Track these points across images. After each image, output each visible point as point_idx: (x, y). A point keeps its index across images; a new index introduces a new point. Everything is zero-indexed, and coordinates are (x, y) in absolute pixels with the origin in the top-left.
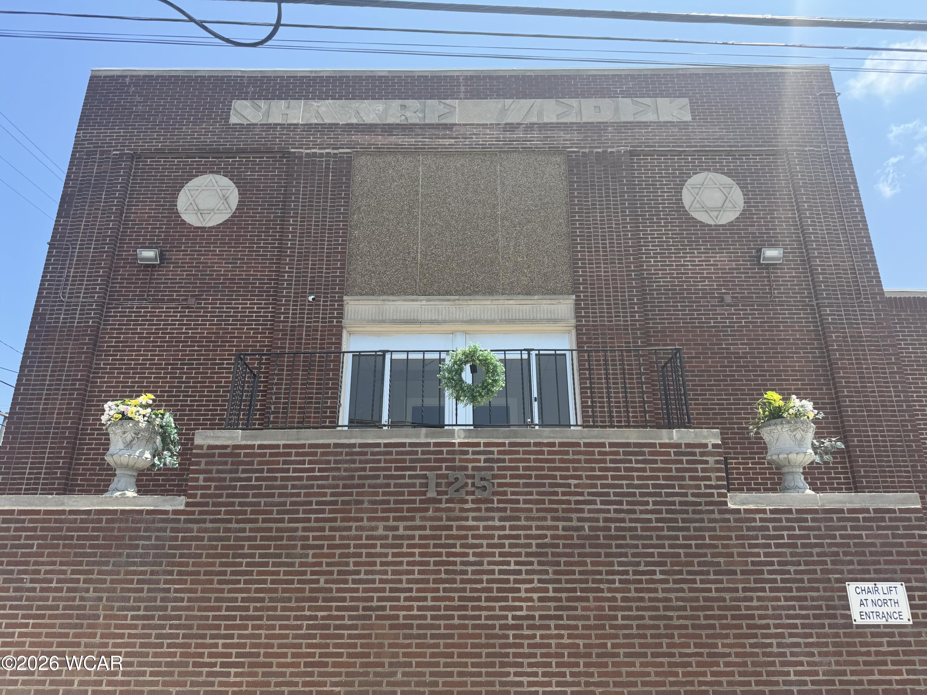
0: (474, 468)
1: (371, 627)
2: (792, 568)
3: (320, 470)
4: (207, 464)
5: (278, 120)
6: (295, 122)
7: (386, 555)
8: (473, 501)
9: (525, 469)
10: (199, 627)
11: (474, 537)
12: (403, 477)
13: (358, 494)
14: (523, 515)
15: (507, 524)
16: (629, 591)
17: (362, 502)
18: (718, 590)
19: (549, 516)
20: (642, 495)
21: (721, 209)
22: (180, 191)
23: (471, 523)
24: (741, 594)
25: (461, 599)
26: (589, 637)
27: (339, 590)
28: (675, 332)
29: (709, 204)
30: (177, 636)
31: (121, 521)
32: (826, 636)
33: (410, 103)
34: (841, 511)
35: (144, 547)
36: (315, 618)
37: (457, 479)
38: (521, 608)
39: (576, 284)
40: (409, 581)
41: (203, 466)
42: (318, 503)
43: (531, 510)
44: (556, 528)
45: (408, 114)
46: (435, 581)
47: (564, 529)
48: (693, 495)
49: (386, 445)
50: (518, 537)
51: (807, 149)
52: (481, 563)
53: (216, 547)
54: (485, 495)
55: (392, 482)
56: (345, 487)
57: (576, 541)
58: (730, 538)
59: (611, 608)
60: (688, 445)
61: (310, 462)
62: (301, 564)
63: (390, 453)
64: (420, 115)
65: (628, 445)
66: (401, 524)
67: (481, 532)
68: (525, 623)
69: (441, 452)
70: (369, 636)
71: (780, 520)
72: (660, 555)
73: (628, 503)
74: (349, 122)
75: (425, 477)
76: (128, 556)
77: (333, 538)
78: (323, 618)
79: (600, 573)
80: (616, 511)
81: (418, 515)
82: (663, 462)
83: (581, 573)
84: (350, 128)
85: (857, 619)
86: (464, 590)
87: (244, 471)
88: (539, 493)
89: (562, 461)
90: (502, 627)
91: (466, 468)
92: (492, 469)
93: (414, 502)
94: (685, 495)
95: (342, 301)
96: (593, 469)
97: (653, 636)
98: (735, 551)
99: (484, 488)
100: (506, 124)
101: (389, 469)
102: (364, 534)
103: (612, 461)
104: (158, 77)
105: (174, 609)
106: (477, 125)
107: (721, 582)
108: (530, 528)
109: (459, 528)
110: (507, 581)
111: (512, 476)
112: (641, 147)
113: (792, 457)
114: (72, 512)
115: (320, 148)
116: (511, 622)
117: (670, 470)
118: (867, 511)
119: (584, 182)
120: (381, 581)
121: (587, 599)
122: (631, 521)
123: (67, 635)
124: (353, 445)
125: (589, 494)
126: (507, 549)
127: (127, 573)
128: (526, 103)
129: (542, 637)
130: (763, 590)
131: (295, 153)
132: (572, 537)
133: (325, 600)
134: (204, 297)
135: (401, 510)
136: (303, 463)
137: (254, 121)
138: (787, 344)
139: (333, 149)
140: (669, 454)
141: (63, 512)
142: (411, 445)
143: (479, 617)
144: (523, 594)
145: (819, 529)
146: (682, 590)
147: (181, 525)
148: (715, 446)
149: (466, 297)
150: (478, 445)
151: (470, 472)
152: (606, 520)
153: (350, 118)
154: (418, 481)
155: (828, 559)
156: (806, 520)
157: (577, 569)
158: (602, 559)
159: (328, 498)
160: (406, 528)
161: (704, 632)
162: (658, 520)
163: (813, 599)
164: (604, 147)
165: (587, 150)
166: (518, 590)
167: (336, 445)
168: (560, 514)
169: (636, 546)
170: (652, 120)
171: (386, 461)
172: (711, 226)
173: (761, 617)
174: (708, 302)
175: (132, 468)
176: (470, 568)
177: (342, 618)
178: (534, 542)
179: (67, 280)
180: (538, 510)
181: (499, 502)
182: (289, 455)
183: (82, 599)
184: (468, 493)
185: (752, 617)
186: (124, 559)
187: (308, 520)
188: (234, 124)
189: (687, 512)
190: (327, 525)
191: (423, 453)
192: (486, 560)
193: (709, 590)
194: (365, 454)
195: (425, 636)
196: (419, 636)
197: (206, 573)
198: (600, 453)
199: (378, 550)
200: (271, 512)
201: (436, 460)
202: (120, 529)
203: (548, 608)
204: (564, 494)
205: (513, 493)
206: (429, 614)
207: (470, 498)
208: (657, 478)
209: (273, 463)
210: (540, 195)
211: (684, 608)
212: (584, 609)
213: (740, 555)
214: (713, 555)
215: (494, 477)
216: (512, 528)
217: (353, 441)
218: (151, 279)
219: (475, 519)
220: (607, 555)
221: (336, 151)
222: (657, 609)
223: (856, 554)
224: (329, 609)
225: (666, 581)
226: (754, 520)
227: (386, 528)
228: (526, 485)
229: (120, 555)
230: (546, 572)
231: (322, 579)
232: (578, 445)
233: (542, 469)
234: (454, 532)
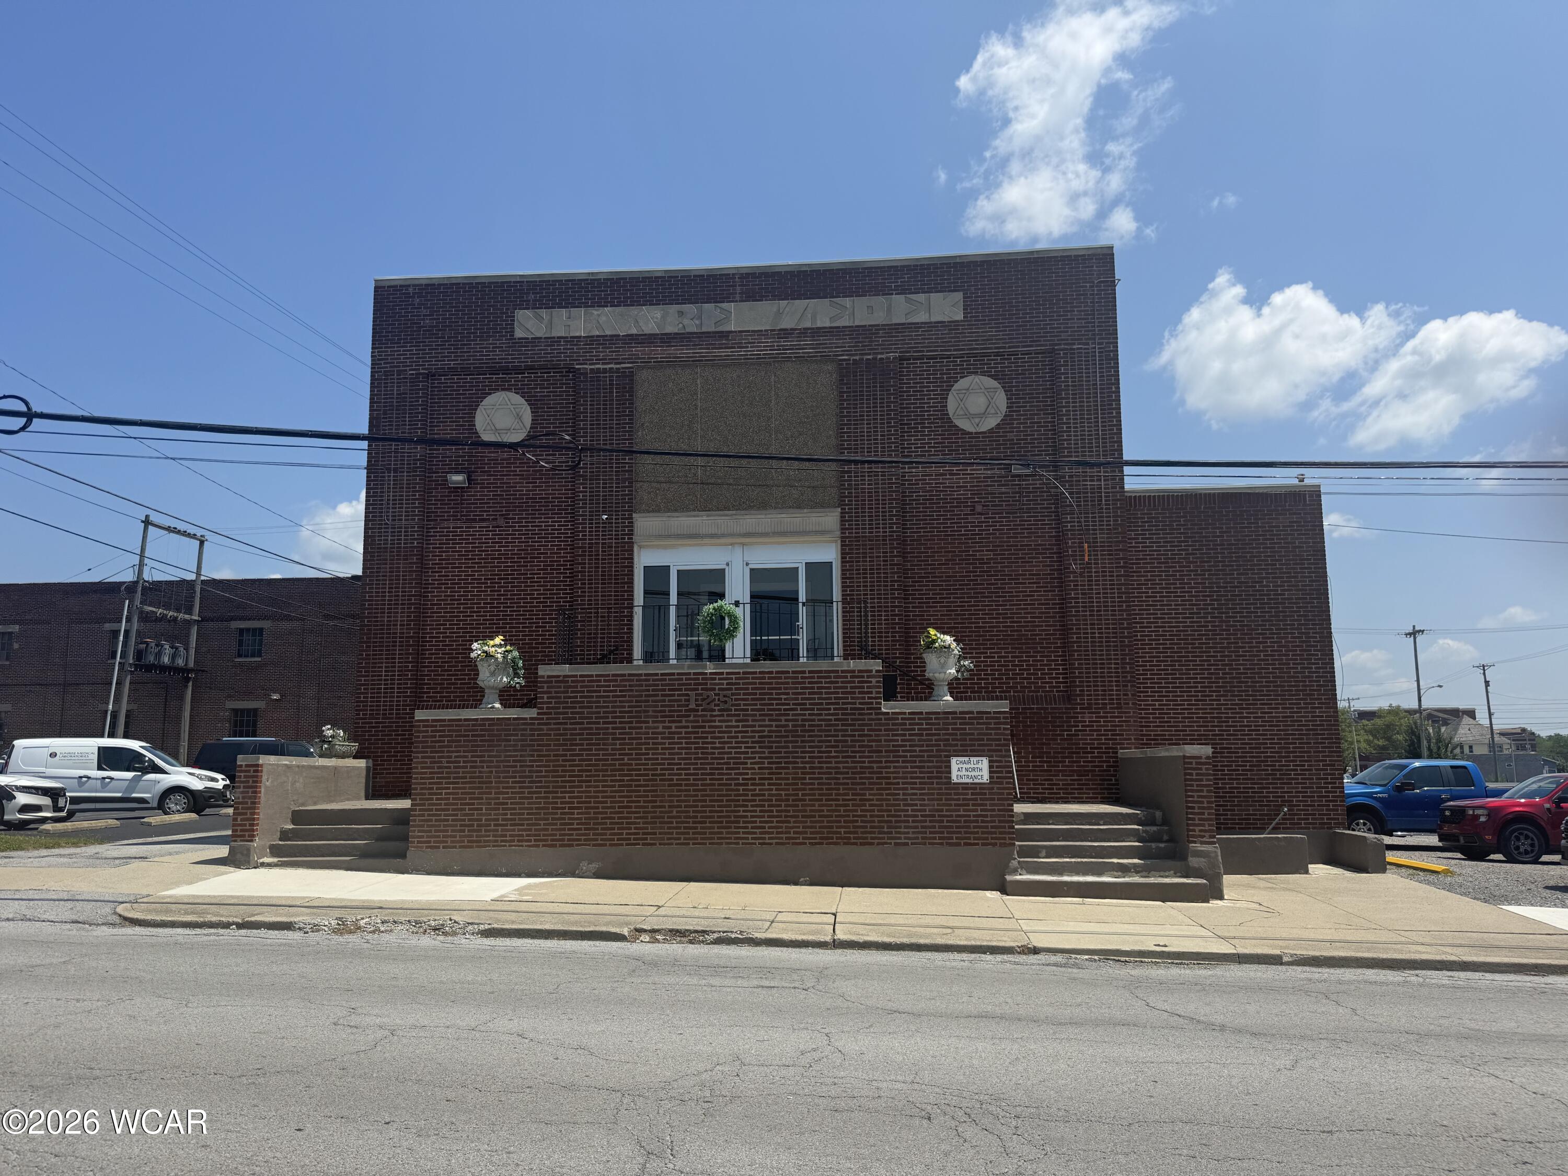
0: (720, 689)
1: (657, 785)
2: (918, 749)
3: (620, 691)
4: (548, 687)
5: (559, 332)
6: (577, 334)
7: (665, 744)
8: (719, 710)
9: (753, 689)
10: (553, 787)
11: (719, 732)
12: (674, 695)
13: (645, 706)
14: (750, 718)
15: (740, 724)
16: (814, 763)
17: (648, 711)
18: (869, 762)
19: (767, 718)
20: (827, 704)
21: (983, 415)
22: (476, 410)
23: (717, 724)
24: (884, 765)
25: (711, 769)
26: (788, 790)
27: (636, 765)
28: (929, 540)
29: (973, 410)
30: (540, 792)
31: (498, 725)
32: (934, 789)
33: (686, 307)
34: (955, 713)
35: (514, 740)
36: (623, 780)
37: (708, 696)
38: (747, 774)
39: (842, 497)
40: (679, 759)
41: (545, 689)
42: (620, 712)
43: (755, 715)
44: (771, 726)
45: (686, 322)
46: (695, 759)
47: (776, 726)
48: (860, 703)
49: (662, 674)
50: (747, 732)
51: (1075, 347)
52: (724, 748)
53: (559, 740)
54: (726, 706)
55: (667, 699)
56: (637, 701)
57: (783, 734)
58: (880, 730)
59: (802, 773)
60: (860, 671)
61: (613, 686)
62: (613, 749)
63: (665, 680)
64: (697, 322)
65: (821, 672)
66: (673, 725)
67: (724, 729)
68: (750, 782)
69: (698, 679)
70: (656, 791)
71: (914, 719)
72: (835, 741)
73: (818, 709)
74: (630, 332)
75: (688, 695)
76: (505, 746)
77: (631, 733)
78: (628, 781)
79: (797, 752)
80: (809, 714)
81: (684, 719)
82: (842, 682)
83: (785, 752)
84: (631, 339)
85: (954, 779)
86: (713, 764)
87: (572, 692)
88: (761, 705)
89: (777, 683)
90: (736, 785)
91: (714, 689)
92: (731, 689)
93: (681, 711)
94: (855, 703)
95: (632, 518)
96: (797, 688)
97: (827, 789)
98: (883, 738)
99: (726, 702)
100: (781, 330)
101: (665, 690)
102: (651, 731)
103: (809, 683)
104: (440, 285)
105: (537, 777)
106: (753, 331)
107: (872, 757)
108: (754, 726)
109: (710, 727)
110: (740, 758)
111: (744, 694)
112: (909, 352)
113: (937, 675)
114: (466, 720)
115: (603, 364)
116: (741, 781)
117: (846, 687)
118: (972, 713)
119: (854, 392)
120: (662, 759)
121: (788, 768)
122: (819, 720)
123: (474, 793)
124: (641, 675)
125: (794, 704)
126: (740, 739)
127: (506, 756)
128: (801, 304)
129: (760, 790)
130: (898, 762)
131: (579, 369)
132: (781, 731)
133: (628, 770)
134: (511, 516)
135: (673, 716)
136: (609, 686)
137: (539, 335)
138: (1029, 550)
139: (616, 363)
140: (846, 677)
141: (460, 720)
142: (678, 674)
143: (722, 779)
144: (749, 766)
145: (939, 724)
146: (847, 762)
147: (535, 727)
148: (877, 671)
149: (743, 512)
150: (722, 673)
151: (717, 692)
152: (803, 720)
153: (629, 329)
154: (683, 698)
155: (942, 743)
156: (931, 719)
157: (783, 750)
158: (799, 744)
159: (627, 709)
160: (676, 727)
161: (858, 787)
162: (836, 720)
163: (928, 767)
164: (874, 353)
165: (857, 358)
166: (746, 763)
167: (630, 675)
168: (774, 717)
169: (821, 736)
170: (924, 321)
171: (662, 685)
172: (971, 433)
173: (895, 778)
174: (962, 511)
175: (496, 689)
176: (716, 751)
177: (639, 780)
178: (757, 735)
179: (388, 504)
180: (760, 715)
181: (736, 710)
182: (600, 681)
183: (480, 772)
184: (715, 705)
185: (889, 778)
186: (503, 748)
187: (615, 723)
188: (519, 339)
189: (854, 714)
190: (627, 726)
191: (686, 679)
192: (726, 746)
193: (864, 762)
194: (649, 680)
195: (689, 790)
196: (686, 790)
197: (554, 756)
198: (802, 678)
199: (660, 740)
200: (592, 718)
201: (695, 684)
202: (498, 730)
203: (765, 774)
204: (777, 704)
205: (744, 705)
206: (691, 777)
207: (717, 708)
208: (838, 693)
209: (590, 686)
210: (812, 406)
211: (848, 773)
212: (786, 774)
213: (885, 741)
214: (869, 741)
215: (733, 694)
216: (743, 726)
217: (640, 672)
218: (462, 500)
219: (719, 721)
220: (802, 742)
221: (618, 366)
222: (831, 773)
223: (961, 740)
224: (631, 775)
225: (837, 757)
226: (898, 719)
227: (664, 727)
228: (753, 699)
229: (500, 745)
230: (764, 753)
231: (626, 758)
232: (788, 672)
233: (764, 689)
234: (707, 729)
